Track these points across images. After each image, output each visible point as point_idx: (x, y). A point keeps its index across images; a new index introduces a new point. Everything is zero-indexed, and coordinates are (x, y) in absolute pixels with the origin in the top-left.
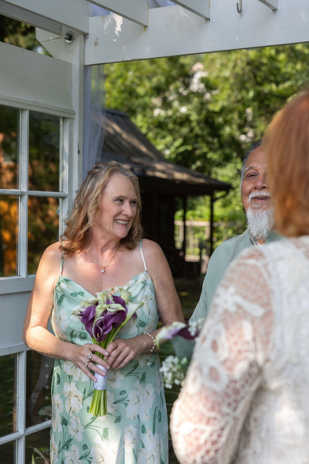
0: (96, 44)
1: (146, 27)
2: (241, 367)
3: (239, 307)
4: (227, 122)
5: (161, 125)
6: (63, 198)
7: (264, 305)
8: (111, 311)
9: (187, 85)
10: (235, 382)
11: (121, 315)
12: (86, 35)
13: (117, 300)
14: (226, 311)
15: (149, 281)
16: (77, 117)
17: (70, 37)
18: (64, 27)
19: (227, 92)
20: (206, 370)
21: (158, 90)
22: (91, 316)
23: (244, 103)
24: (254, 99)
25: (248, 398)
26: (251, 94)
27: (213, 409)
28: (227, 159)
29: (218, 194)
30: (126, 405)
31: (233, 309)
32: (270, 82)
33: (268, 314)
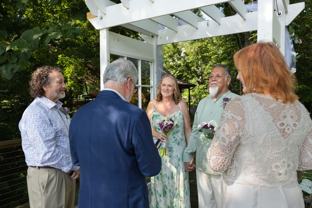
0: (161, 38)
1: (177, 32)
2: (234, 138)
3: (233, 117)
4: (193, 66)
5: (172, 67)
6: (152, 87)
7: (241, 116)
8: (169, 124)
9: (180, 55)
10: (231, 142)
11: (172, 125)
12: (157, 36)
13: (171, 120)
14: (228, 119)
15: (182, 113)
16: (155, 62)
17: (153, 37)
18: (150, 33)
19: (192, 56)
20: (220, 138)
21: (171, 57)
22: (162, 125)
23: (198, 59)
24: (201, 58)
25: (235, 148)
26: (200, 57)
27: (223, 151)
28: (193, 77)
29: (191, 88)
30: (173, 152)
31: (231, 118)
32: (206, 53)
33: (244, 119)
